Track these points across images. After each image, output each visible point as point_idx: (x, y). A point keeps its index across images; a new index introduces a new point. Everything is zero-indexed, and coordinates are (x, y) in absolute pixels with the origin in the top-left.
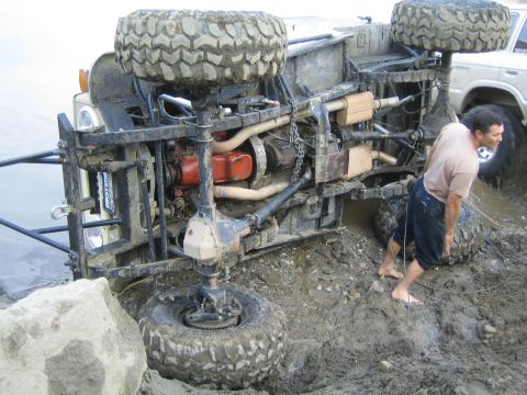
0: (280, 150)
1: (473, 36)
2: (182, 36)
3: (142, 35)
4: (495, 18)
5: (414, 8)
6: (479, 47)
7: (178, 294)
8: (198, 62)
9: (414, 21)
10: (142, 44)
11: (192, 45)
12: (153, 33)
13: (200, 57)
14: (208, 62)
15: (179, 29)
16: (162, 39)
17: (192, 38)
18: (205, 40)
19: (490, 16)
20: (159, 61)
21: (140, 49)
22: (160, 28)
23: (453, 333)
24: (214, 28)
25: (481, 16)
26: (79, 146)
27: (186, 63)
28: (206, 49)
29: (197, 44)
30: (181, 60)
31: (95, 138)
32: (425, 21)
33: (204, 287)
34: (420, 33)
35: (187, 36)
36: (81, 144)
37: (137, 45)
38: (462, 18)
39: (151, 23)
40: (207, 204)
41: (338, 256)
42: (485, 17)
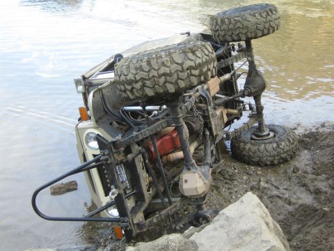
0: (193, 122)
1: (267, 26)
2: (175, 65)
3: (149, 71)
4: (274, 12)
5: (229, 19)
6: (271, 31)
7: (183, 222)
8: (188, 77)
9: (231, 26)
10: (151, 76)
11: (183, 69)
12: (157, 68)
13: (188, 74)
14: (193, 75)
15: (173, 62)
16: (163, 70)
17: (181, 65)
18: (188, 63)
19: (272, 12)
20: (165, 83)
21: (149, 80)
22: (160, 64)
23: (320, 192)
24: (190, 55)
25: (267, 13)
26: (114, 151)
27: (181, 79)
28: (190, 68)
29: (185, 66)
30: (178, 78)
31: (123, 142)
32: (238, 25)
33: (200, 212)
34: (238, 32)
35: (178, 64)
36: (115, 148)
37: (147, 78)
38: (260, 18)
39: (153, 63)
40: (191, 161)
41: (228, 177)
42: (270, 13)
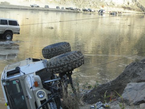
3: (70, 60)
5: (55, 49)
13: (81, 60)
16: (74, 59)
20: (75, 64)
30: (79, 62)
35: (78, 57)
37: (69, 63)
39: (71, 57)
